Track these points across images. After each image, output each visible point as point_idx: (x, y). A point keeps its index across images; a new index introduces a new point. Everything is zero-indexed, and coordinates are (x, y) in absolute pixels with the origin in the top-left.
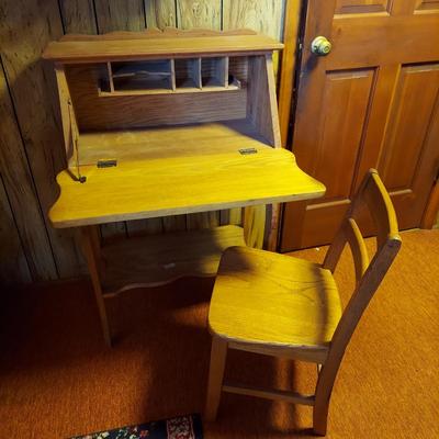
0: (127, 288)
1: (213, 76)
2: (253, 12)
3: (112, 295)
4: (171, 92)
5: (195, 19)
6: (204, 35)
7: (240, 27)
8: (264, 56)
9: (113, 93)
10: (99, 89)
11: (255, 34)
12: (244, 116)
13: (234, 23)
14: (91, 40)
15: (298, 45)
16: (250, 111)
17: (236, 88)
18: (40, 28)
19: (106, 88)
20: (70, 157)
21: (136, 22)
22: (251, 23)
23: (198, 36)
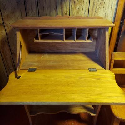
0: (40, 113)
1: (82, 35)
2: (102, 9)
3: (34, 115)
4: (63, 41)
5: (77, 12)
6: (80, 19)
7: (96, 16)
8: (105, 29)
9: (40, 40)
10: (34, 39)
11: (102, 19)
12: (94, 51)
13: (94, 14)
14: (35, 19)
15: (121, 24)
16: (96, 49)
17: (91, 41)
18: (18, 14)
19: (37, 38)
20: (18, 66)
21: (54, 13)
22: (101, 14)
23: (77, 19)
